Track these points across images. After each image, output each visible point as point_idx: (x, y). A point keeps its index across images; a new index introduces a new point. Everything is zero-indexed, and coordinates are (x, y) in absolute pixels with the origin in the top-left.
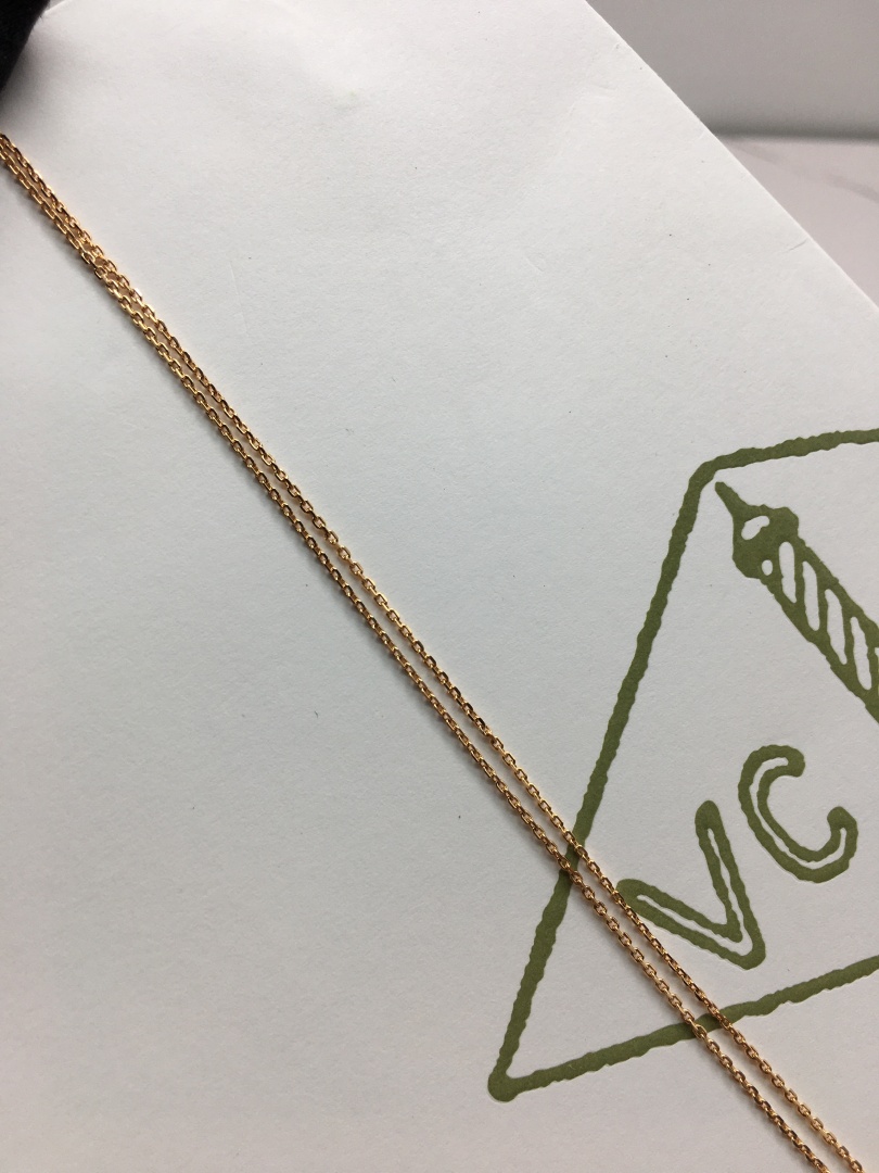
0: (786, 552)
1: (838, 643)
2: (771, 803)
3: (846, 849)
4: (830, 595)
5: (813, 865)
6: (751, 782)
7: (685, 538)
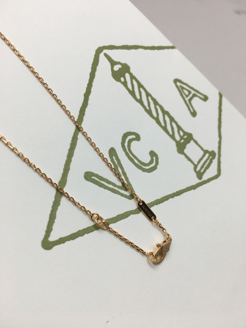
0: (127, 76)
1: (146, 103)
3: (156, 163)
4: (141, 89)
5: (147, 168)
6: (125, 142)
7: (96, 68)
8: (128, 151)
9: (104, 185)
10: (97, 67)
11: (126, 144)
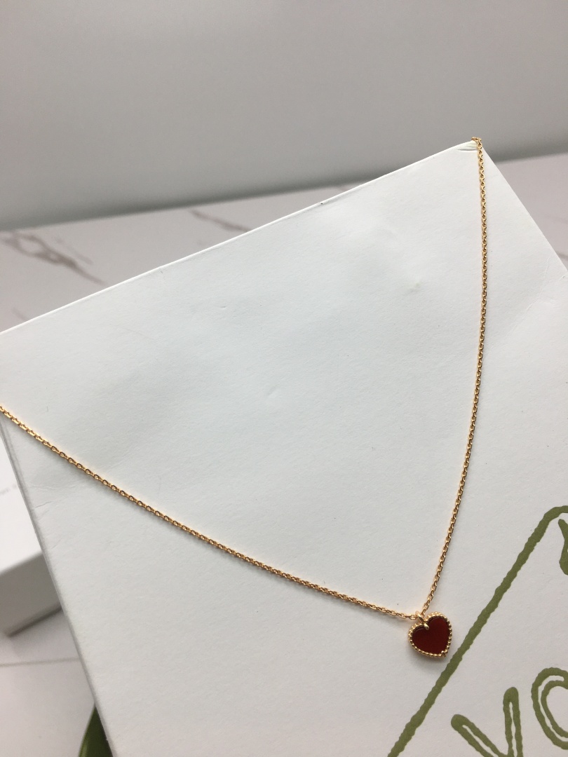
2: (549, 699)
6: (540, 684)
7: (535, 545)
8: (540, 701)
9: (477, 743)
10: (538, 544)
11: (541, 689)
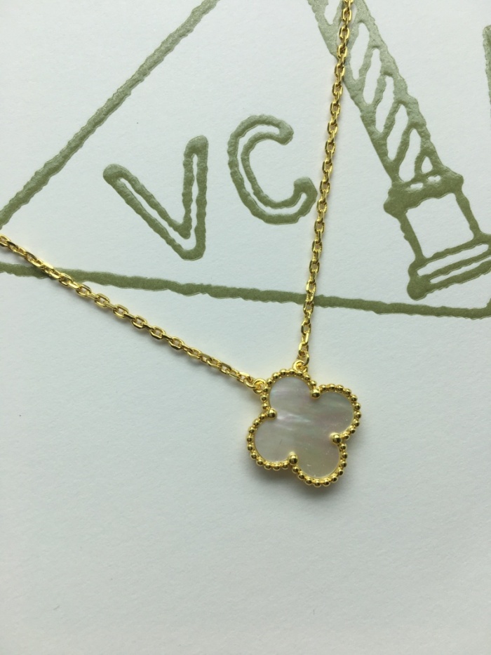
3: (300, 210)
4: (362, 28)
5: (269, 211)
